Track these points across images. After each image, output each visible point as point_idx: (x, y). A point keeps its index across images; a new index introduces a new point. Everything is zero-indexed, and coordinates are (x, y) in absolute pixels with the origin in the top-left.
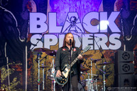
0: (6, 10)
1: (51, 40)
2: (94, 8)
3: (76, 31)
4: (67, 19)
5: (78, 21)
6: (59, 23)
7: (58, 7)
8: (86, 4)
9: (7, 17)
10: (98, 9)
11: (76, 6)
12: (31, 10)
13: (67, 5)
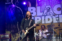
0: (18, 7)
1: (38, 19)
2: (58, 3)
3: (50, 14)
4: (46, 9)
5: (51, 9)
6: (42, 11)
7: (41, 4)
8: (54, 1)
9: (18, 10)
10: (60, 3)
11: (50, 2)
12: (29, 6)
13: (45, 2)
